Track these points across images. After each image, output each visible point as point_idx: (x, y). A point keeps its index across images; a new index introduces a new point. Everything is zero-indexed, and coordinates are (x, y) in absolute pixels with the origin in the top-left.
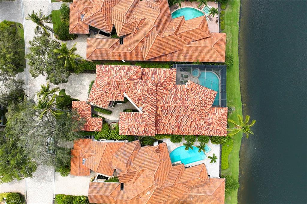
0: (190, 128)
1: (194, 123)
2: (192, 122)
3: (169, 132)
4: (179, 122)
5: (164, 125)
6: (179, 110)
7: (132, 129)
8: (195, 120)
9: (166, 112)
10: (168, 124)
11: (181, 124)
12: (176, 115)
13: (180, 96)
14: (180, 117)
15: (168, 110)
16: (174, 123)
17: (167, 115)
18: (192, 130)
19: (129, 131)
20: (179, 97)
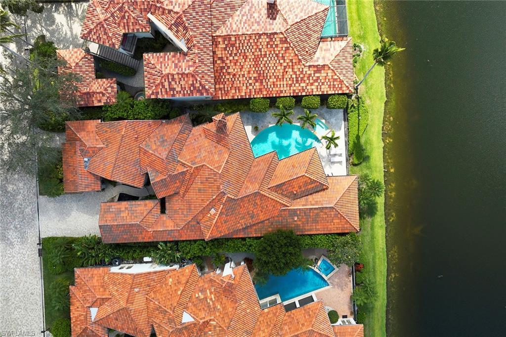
0: (283, 81)
1: (290, 70)
2: (285, 67)
3: (243, 94)
4: (260, 69)
5: (233, 80)
6: (259, 44)
7: (170, 83)
8: (291, 64)
9: (235, 52)
10: (241, 76)
11: (265, 75)
12: (253, 57)
13: (259, 17)
14: (261, 59)
15: (238, 45)
16: (252, 72)
17: (236, 58)
18: (287, 84)
19: (163, 90)
20: (256, 20)
